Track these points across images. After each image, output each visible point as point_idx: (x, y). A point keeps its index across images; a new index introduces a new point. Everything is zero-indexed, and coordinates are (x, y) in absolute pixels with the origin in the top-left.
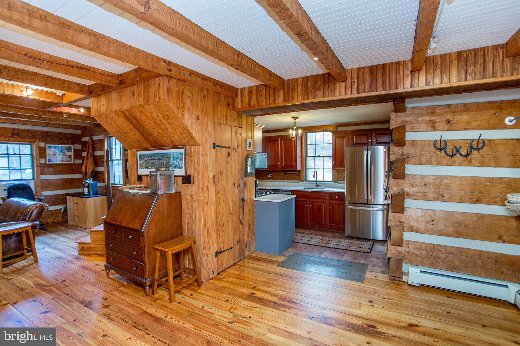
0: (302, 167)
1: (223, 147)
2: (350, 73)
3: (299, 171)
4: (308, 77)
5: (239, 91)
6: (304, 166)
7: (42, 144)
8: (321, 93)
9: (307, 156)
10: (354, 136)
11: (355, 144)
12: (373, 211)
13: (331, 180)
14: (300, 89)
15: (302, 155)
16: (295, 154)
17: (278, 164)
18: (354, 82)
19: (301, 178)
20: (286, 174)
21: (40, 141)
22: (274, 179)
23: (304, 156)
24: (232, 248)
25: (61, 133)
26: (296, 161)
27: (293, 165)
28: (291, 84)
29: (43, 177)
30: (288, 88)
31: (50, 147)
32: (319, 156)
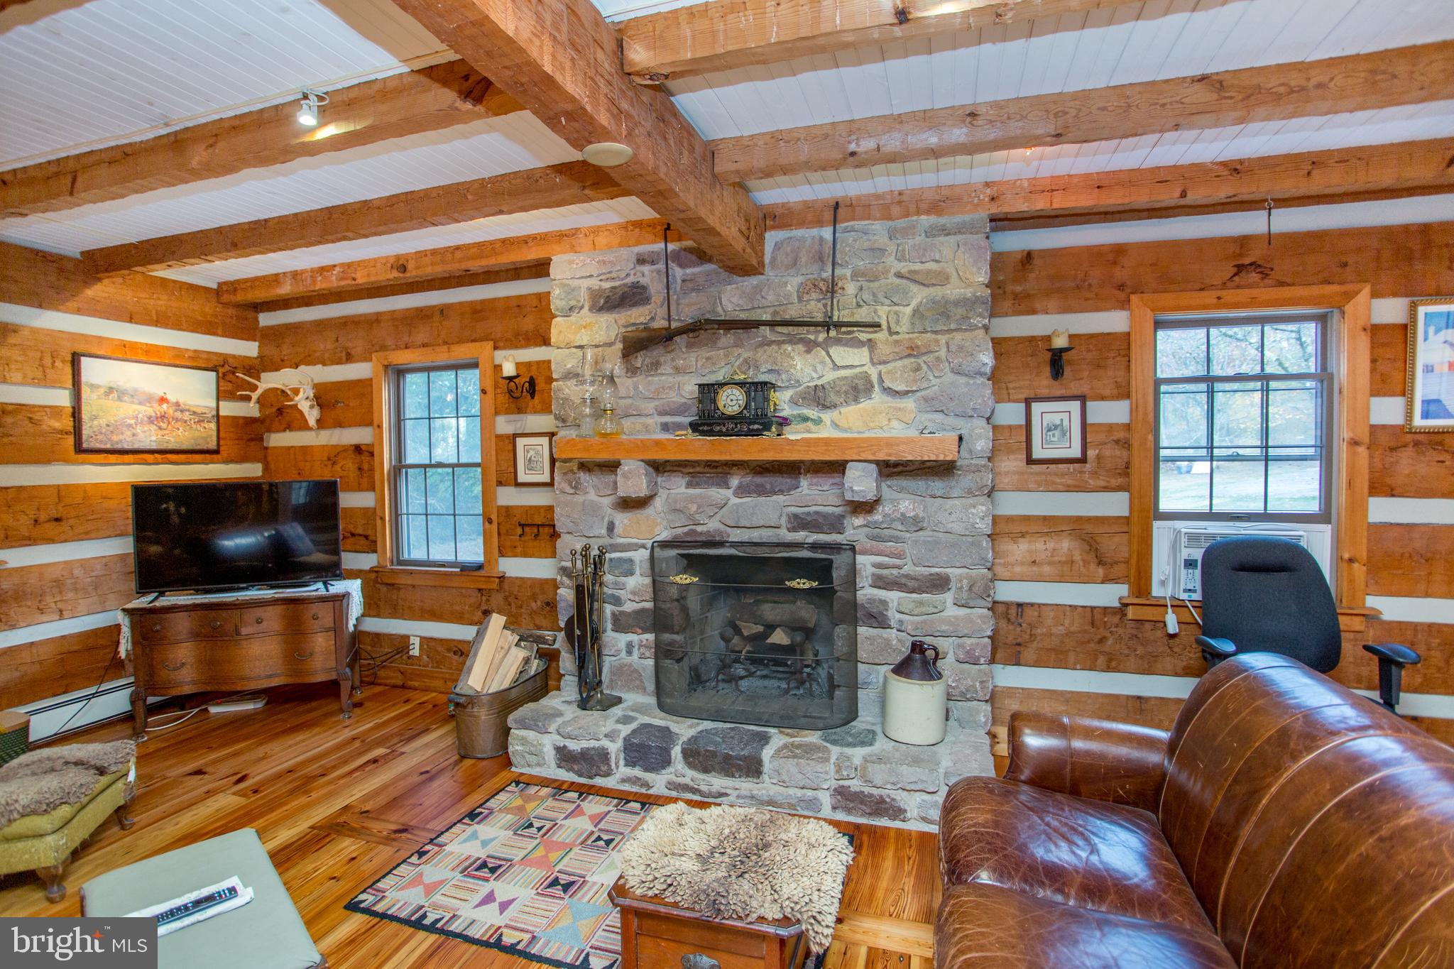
7: (1390, 310)
29: (1387, 512)
31: (1440, 323)
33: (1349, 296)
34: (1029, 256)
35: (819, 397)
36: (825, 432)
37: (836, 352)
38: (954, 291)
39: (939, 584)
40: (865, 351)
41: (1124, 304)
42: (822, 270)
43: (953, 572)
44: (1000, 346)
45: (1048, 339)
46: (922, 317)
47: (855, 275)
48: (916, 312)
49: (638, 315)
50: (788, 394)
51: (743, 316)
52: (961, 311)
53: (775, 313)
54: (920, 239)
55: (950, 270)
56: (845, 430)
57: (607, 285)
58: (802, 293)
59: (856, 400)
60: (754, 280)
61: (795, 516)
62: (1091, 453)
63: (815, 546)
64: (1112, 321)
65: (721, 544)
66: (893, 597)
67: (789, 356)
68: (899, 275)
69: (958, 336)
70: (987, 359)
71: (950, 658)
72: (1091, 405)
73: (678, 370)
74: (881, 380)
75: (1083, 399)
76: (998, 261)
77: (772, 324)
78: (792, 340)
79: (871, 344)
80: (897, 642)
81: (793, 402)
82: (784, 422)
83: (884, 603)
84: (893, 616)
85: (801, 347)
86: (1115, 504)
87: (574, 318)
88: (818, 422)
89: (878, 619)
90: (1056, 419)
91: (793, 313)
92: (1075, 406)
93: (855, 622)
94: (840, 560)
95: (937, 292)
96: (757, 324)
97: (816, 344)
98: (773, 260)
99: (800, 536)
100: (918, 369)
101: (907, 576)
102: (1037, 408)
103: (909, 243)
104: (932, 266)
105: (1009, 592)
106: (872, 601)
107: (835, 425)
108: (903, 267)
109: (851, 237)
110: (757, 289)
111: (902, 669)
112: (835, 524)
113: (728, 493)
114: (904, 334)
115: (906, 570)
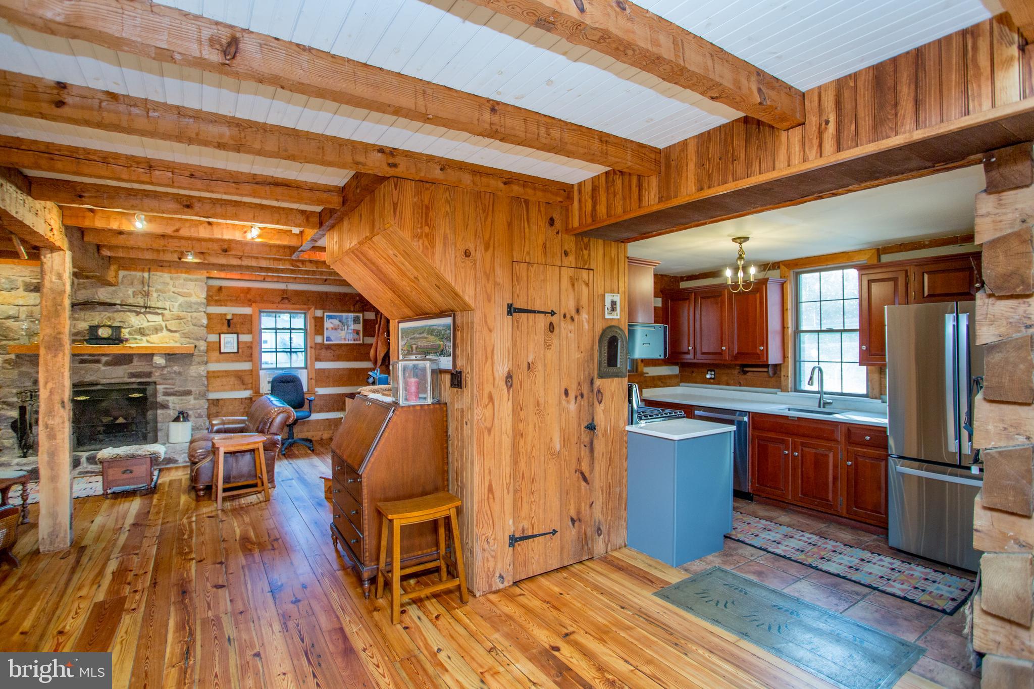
0: (785, 357)
1: (534, 312)
2: (816, 99)
3: (777, 367)
5: (576, 188)
6: (790, 354)
7: (319, 313)
9: (798, 331)
10: (926, 276)
11: (929, 296)
13: (864, 392)
15: (784, 327)
16: (761, 328)
17: (724, 348)
18: (827, 122)
19: (783, 383)
20: (745, 373)
21: (316, 308)
22: (719, 384)
23: (791, 331)
24: (554, 532)
26: (765, 342)
27: (758, 351)
29: (320, 365)
31: (330, 317)
32: (830, 331)
33: (309, 309)
34: (220, 288)
35: (142, 332)
36: (145, 344)
37: (150, 317)
38: (194, 299)
39: (189, 393)
40: (160, 316)
41: (250, 306)
42: (144, 287)
43: (193, 389)
44: (209, 316)
45: (225, 315)
46: (182, 307)
47: (157, 291)
48: (180, 305)
50: (128, 330)
51: (108, 301)
52: (196, 306)
53: (122, 301)
54: (182, 281)
55: (192, 292)
56: (152, 343)
58: (135, 294)
59: (157, 333)
60: (113, 288)
61: (131, 373)
62: (240, 351)
63: (140, 383)
64: (247, 310)
65: (97, 384)
66: (171, 399)
67: (129, 316)
68: (174, 292)
69: (195, 314)
70: (205, 321)
71: (193, 416)
72: (240, 336)
74: (166, 327)
75: (238, 334)
76: (209, 288)
77: (121, 305)
78: (130, 311)
79: (162, 314)
80: (173, 413)
81: (130, 333)
82: (127, 340)
83: (168, 401)
84: (171, 405)
85: (134, 314)
86: (246, 366)
88: (141, 340)
89: (164, 406)
90: (229, 340)
91: (131, 301)
92: (235, 336)
93: (156, 409)
94: (150, 389)
95: (188, 299)
96: (115, 305)
97: (140, 313)
98: (122, 281)
99: (133, 380)
100: (180, 323)
101: (176, 391)
102: (222, 336)
103: (177, 283)
104: (187, 291)
105: (213, 396)
106: (163, 401)
107: (148, 341)
108: (176, 290)
109: (155, 278)
110: (115, 291)
111: (177, 420)
112: (149, 374)
113: (100, 365)
114: (175, 312)
115: (176, 389)
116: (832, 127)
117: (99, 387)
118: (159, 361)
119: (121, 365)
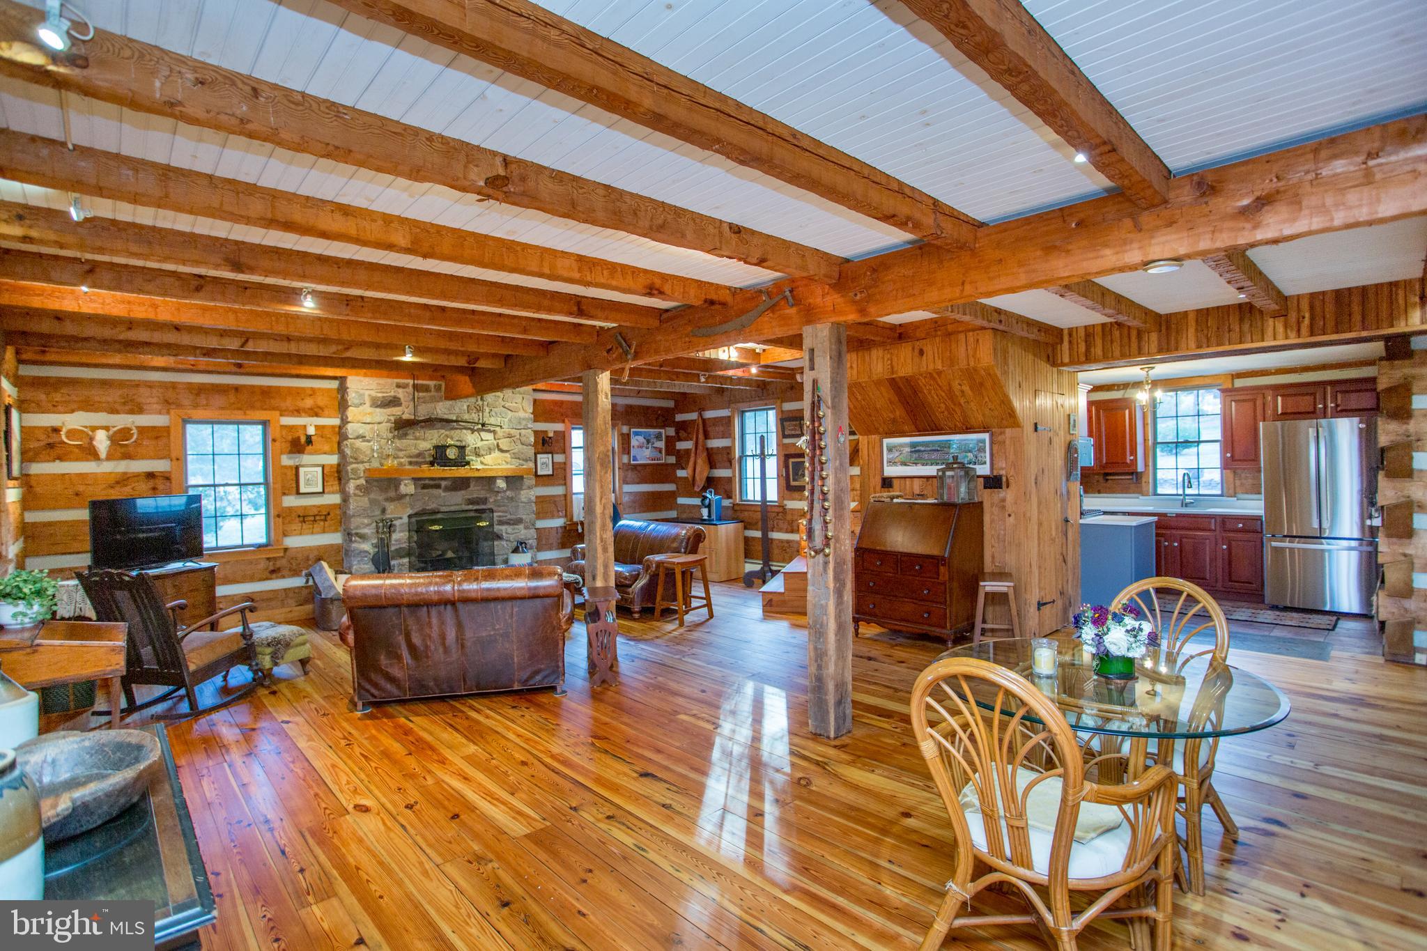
0: (1146, 465)
2: (1295, 302)
3: (1140, 474)
4: (1208, 309)
5: (1066, 332)
6: (1150, 464)
7: (625, 429)
8: (1235, 335)
9: (1155, 443)
10: (1280, 399)
11: (1282, 414)
12: (1329, 551)
13: (1219, 492)
14: (1192, 331)
15: (1145, 440)
16: (1131, 440)
18: (1304, 317)
20: (1107, 480)
21: (623, 424)
23: (1150, 443)
24: (1054, 602)
25: (648, 408)
26: (1133, 452)
27: (1127, 461)
28: (1174, 321)
29: (629, 488)
30: (1168, 328)
31: (637, 434)
32: (1187, 442)
33: (616, 425)
35: (479, 452)
37: (483, 434)
38: (522, 414)
39: (520, 521)
40: (493, 434)
41: (563, 421)
42: (477, 401)
43: (524, 517)
44: (535, 434)
46: (512, 423)
48: (510, 421)
49: (396, 411)
50: (470, 450)
51: (446, 417)
52: (524, 422)
53: (459, 417)
54: (512, 394)
55: (521, 407)
56: (489, 465)
57: (380, 395)
59: (489, 453)
61: (468, 499)
62: (556, 473)
63: (476, 511)
64: (559, 427)
65: (443, 512)
66: (503, 528)
67: (466, 434)
68: (505, 407)
69: (525, 432)
70: (533, 439)
72: (555, 456)
73: (416, 439)
74: (498, 446)
75: (552, 454)
76: (534, 402)
77: (456, 421)
78: (466, 428)
79: (494, 432)
80: (510, 544)
81: (472, 454)
82: (470, 461)
83: (503, 531)
84: (507, 535)
85: (471, 432)
86: (561, 490)
87: (361, 408)
88: (477, 461)
89: (502, 537)
90: (546, 460)
91: (466, 417)
92: (550, 455)
93: (492, 539)
94: (485, 515)
95: (516, 414)
96: (452, 421)
97: (475, 430)
99: (470, 507)
100: (511, 442)
101: (509, 520)
102: (538, 456)
103: (507, 396)
104: (515, 405)
106: (499, 531)
107: (482, 463)
108: (506, 404)
110: (452, 406)
111: (516, 550)
112: (485, 501)
113: (441, 491)
114: (506, 429)
115: (509, 517)
116: (1307, 321)
117: (439, 516)
118: (501, 484)
119: (460, 489)
